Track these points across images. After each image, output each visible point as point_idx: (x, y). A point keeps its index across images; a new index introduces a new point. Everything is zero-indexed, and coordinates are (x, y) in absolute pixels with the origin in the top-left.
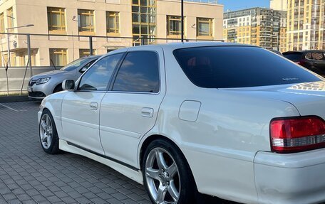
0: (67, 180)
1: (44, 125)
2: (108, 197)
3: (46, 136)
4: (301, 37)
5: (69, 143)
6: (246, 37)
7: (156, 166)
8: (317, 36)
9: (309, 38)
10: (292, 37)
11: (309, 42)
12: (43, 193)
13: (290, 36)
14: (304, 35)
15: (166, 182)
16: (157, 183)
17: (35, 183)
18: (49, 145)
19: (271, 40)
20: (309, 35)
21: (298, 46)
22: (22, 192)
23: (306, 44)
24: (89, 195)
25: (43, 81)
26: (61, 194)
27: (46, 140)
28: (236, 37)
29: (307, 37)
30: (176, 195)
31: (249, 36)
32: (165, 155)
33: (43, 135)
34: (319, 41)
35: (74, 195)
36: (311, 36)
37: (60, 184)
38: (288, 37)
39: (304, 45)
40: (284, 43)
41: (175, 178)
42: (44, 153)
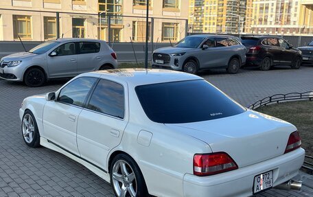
0: (50, 175)
1: (26, 123)
2: (84, 191)
3: (28, 132)
4: (267, 8)
5: (49, 141)
6: (213, 5)
7: (120, 172)
8: (282, 8)
9: (274, 10)
10: (258, 8)
11: (274, 14)
12: (34, 186)
13: (256, 7)
14: (270, 7)
15: (127, 184)
16: (120, 184)
17: (25, 177)
18: (31, 140)
19: (238, 10)
20: (275, 7)
21: (263, 18)
22: (17, 185)
23: (272, 16)
24: (69, 189)
25: (14, 64)
26: (47, 188)
27: (28, 135)
28: (203, 5)
29: (272, 9)
30: (133, 194)
31: (216, 5)
32: (127, 166)
33: (25, 131)
34: (284, 13)
35: (58, 188)
36: (277, 8)
37: (45, 178)
38: (254, 8)
39: (269, 16)
40: (250, 13)
41: (133, 182)
42: (26, 146)
